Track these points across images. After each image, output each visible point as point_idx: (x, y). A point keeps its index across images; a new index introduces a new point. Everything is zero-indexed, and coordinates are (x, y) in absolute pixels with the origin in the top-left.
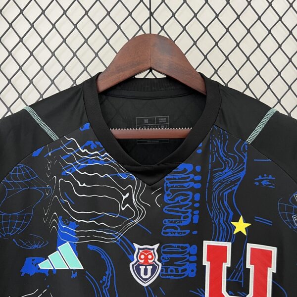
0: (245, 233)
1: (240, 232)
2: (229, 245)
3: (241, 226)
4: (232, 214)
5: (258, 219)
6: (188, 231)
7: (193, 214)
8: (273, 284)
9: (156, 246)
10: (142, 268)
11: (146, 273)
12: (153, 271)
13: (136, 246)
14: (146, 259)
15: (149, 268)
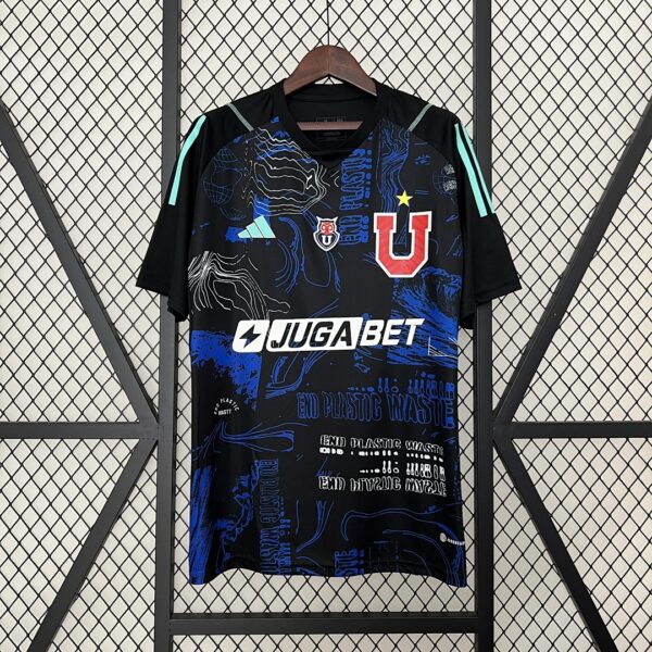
0: (407, 204)
1: (404, 204)
2: (394, 215)
3: (404, 199)
4: (397, 189)
5: (418, 192)
6: (361, 205)
7: (365, 191)
8: (430, 241)
9: (335, 219)
10: (324, 237)
11: (327, 241)
12: (333, 240)
13: (319, 219)
14: (327, 229)
15: (330, 237)
